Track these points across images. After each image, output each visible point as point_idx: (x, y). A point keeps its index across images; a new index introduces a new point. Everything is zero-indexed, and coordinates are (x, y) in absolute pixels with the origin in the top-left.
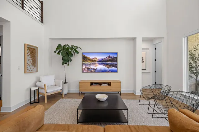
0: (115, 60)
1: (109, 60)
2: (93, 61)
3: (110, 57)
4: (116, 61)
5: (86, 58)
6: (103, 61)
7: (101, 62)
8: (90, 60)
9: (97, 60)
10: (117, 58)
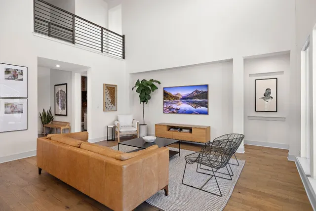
0: (205, 95)
1: (196, 96)
2: (176, 98)
3: (197, 91)
4: (207, 98)
5: (167, 94)
6: (188, 98)
7: (185, 99)
8: (172, 97)
9: (180, 97)
10: (207, 93)
